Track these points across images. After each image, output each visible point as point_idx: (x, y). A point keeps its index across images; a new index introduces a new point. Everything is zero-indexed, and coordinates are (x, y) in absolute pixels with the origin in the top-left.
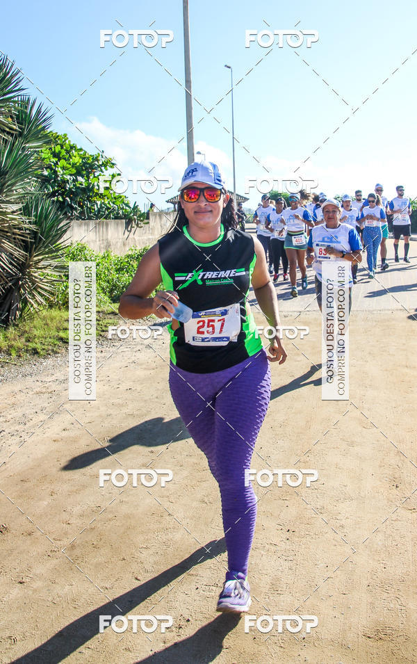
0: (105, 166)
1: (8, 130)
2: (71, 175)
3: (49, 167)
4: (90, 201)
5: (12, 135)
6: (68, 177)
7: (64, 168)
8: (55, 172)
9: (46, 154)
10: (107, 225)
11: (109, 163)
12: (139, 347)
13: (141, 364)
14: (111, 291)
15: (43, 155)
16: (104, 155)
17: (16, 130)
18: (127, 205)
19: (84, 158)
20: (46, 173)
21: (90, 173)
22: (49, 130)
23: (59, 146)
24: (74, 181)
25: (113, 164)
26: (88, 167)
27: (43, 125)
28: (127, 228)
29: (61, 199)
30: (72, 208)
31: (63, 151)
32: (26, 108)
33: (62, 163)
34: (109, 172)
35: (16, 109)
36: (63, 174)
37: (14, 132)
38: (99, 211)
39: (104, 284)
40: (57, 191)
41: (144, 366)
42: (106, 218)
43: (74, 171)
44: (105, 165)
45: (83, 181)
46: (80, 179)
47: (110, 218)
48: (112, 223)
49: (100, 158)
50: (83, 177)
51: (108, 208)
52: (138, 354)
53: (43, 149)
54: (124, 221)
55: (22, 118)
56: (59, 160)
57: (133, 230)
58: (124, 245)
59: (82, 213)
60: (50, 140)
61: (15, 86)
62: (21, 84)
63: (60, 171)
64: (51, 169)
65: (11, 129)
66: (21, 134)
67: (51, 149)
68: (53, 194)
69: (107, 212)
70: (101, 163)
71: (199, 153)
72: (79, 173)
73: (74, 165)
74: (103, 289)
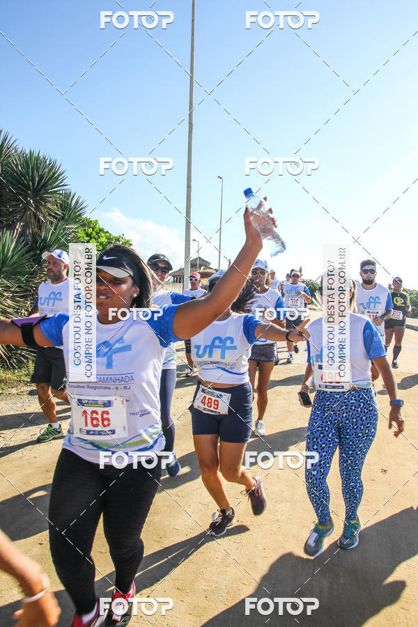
1: (53, 214)
5: (56, 218)
9: (81, 233)
15: (79, 235)
16: (124, 237)
17: (59, 215)
19: (109, 239)
22: (84, 216)
23: (91, 229)
27: (80, 212)
31: (94, 232)
32: (68, 199)
35: (60, 199)
37: (58, 217)
49: (121, 239)
53: (79, 230)
55: (65, 206)
56: (91, 238)
60: (85, 224)
61: (61, 183)
62: (65, 181)
65: (56, 214)
66: (63, 218)
67: (85, 230)
71: (194, 240)
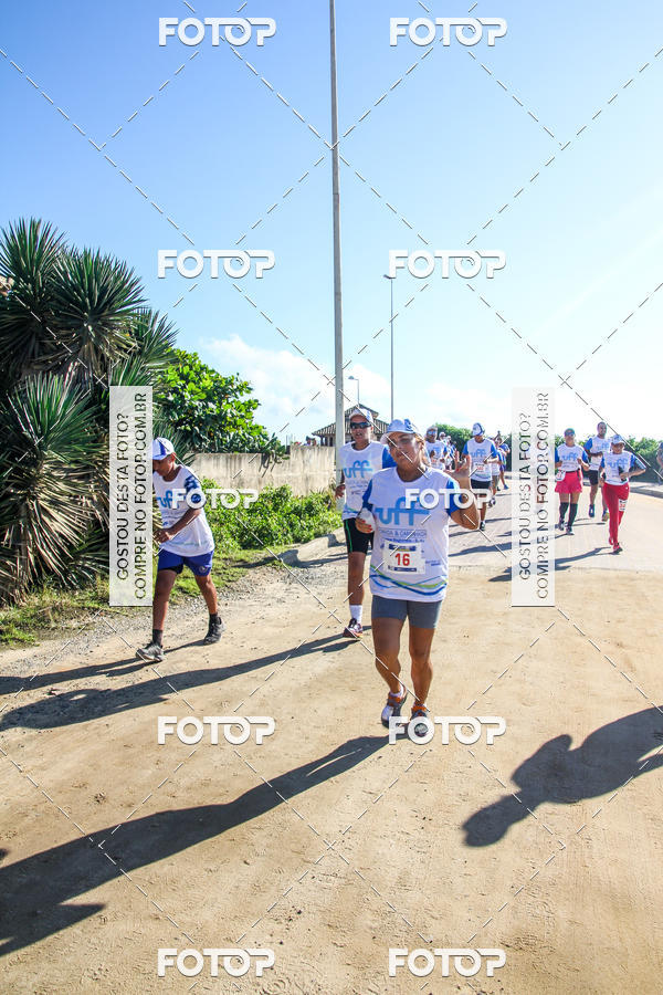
0: (240, 391)
1: (125, 347)
2: (201, 401)
3: (175, 391)
4: (222, 431)
5: (130, 353)
6: (197, 403)
7: (192, 393)
8: (183, 397)
9: (172, 375)
10: (240, 459)
11: (245, 388)
12: (270, 601)
13: (271, 621)
14: (241, 536)
15: (169, 377)
16: (239, 378)
17: (134, 348)
18: (265, 437)
19: (216, 382)
20: (171, 398)
21: (222, 398)
22: (174, 348)
23: (188, 367)
24: (203, 406)
25: (250, 389)
26: (220, 391)
27: (169, 340)
28: (263, 463)
29: (189, 428)
30: (201, 440)
31: (192, 372)
32: (147, 322)
33: (191, 386)
34: (244, 398)
35: (135, 323)
36: (192, 398)
37: (133, 350)
38: (231, 442)
39: (234, 528)
40: (184, 419)
41: (273, 623)
42: (240, 452)
43: (204, 396)
44: (240, 389)
45: (214, 407)
46: (211, 405)
47: (244, 451)
48: (246, 458)
49: (234, 381)
50: (214, 402)
51: (242, 441)
52: (267, 609)
53: (169, 370)
54: (260, 455)
55: (142, 333)
56: (187, 383)
57: (271, 466)
58: (260, 482)
59: (212, 445)
60: (176, 359)
61: (135, 297)
62: (141, 294)
63: (187, 395)
64: (178, 393)
65: (129, 346)
66: (140, 353)
67: (178, 369)
68: (180, 423)
69: (240, 445)
70: (235, 387)
72: (209, 398)
73: (204, 389)
74: (232, 533)
